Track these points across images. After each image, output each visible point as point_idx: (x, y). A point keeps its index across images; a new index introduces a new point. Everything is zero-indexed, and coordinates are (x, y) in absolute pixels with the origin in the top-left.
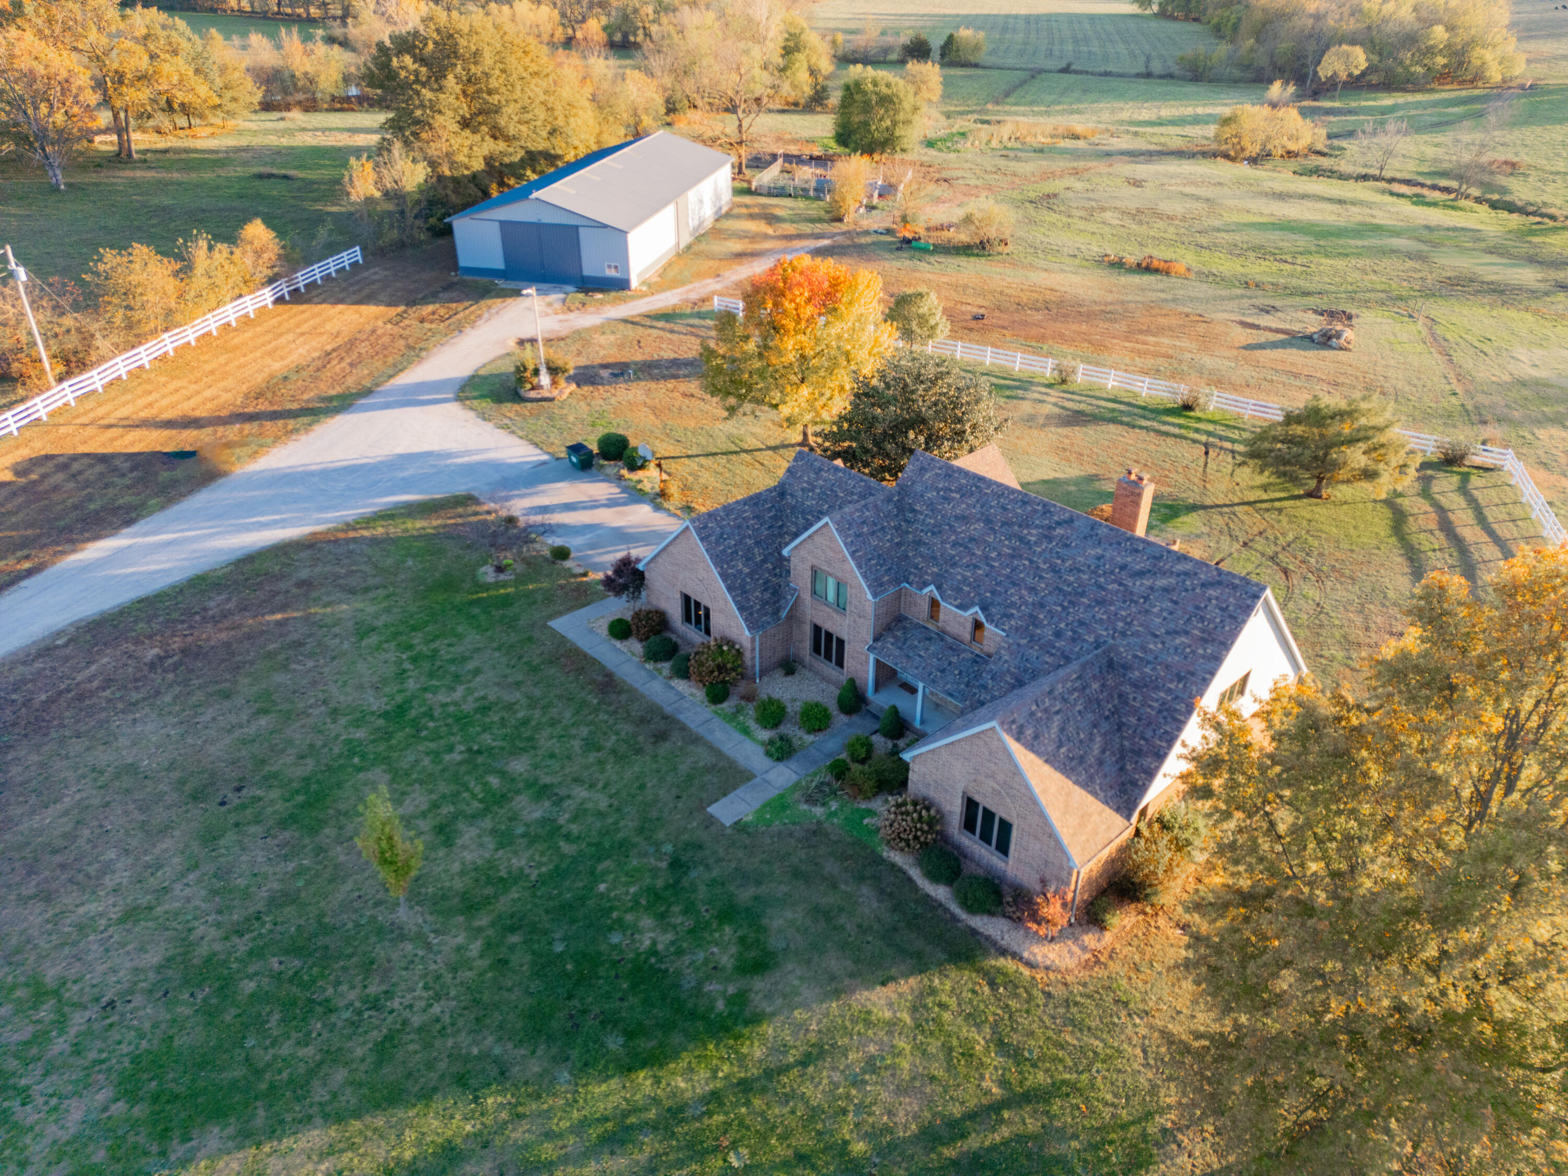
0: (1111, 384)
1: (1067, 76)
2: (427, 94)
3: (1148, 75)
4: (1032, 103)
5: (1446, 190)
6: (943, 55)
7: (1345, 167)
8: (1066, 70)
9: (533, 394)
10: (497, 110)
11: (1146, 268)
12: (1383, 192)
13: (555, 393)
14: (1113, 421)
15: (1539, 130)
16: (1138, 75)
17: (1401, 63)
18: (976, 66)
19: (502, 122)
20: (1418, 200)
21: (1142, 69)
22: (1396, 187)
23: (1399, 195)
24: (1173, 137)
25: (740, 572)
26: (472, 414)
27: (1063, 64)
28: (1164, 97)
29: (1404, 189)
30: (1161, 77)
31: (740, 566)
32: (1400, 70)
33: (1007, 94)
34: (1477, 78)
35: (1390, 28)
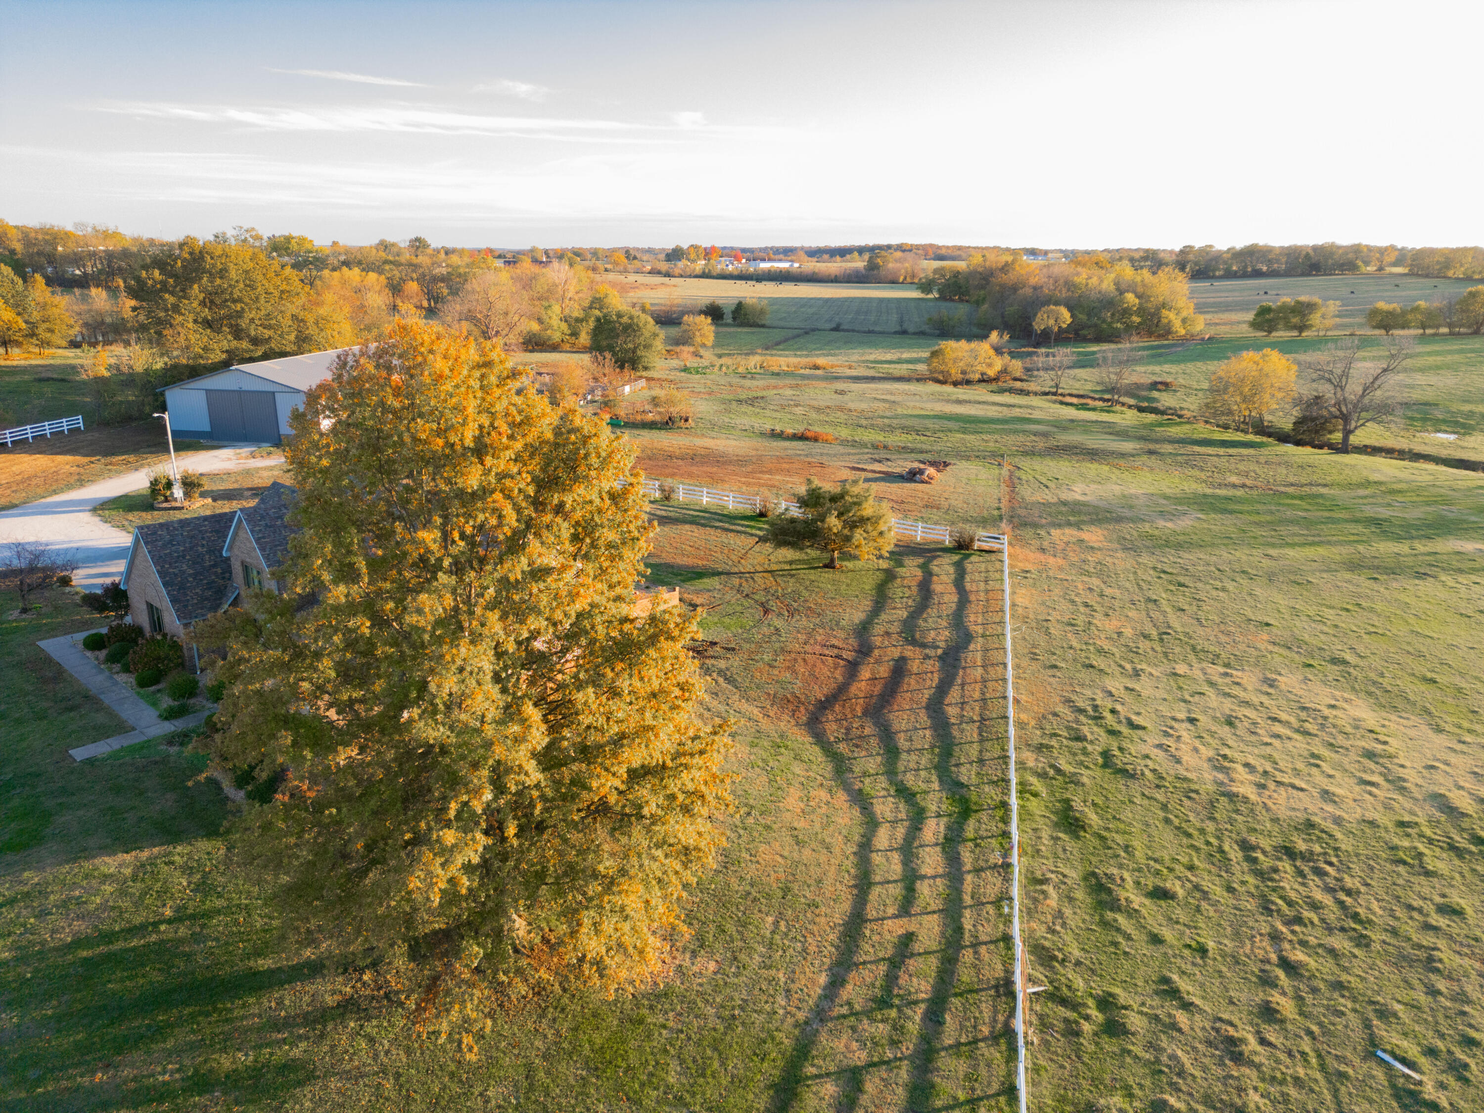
0: (705, 500)
1: (834, 333)
2: (170, 299)
3: (904, 332)
4: (799, 349)
5: (1104, 400)
6: (734, 318)
7: (1033, 386)
8: (837, 329)
9: (165, 505)
10: (240, 314)
11: (801, 437)
12: (1055, 402)
13: (186, 504)
14: (692, 523)
15: (1199, 364)
16: (896, 333)
17: (1104, 321)
18: (763, 326)
19: (243, 323)
20: (1084, 407)
21: (898, 328)
22: (1069, 399)
23: (1067, 404)
24: (902, 370)
25: (184, 572)
26: (97, 519)
27: (833, 325)
28: (910, 347)
29: (1075, 400)
30: (914, 334)
31: (185, 567)
32: (1104, 326)
33: (778, 344)
34: (1168, 332)
35: (1093, 295)
